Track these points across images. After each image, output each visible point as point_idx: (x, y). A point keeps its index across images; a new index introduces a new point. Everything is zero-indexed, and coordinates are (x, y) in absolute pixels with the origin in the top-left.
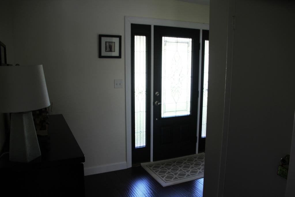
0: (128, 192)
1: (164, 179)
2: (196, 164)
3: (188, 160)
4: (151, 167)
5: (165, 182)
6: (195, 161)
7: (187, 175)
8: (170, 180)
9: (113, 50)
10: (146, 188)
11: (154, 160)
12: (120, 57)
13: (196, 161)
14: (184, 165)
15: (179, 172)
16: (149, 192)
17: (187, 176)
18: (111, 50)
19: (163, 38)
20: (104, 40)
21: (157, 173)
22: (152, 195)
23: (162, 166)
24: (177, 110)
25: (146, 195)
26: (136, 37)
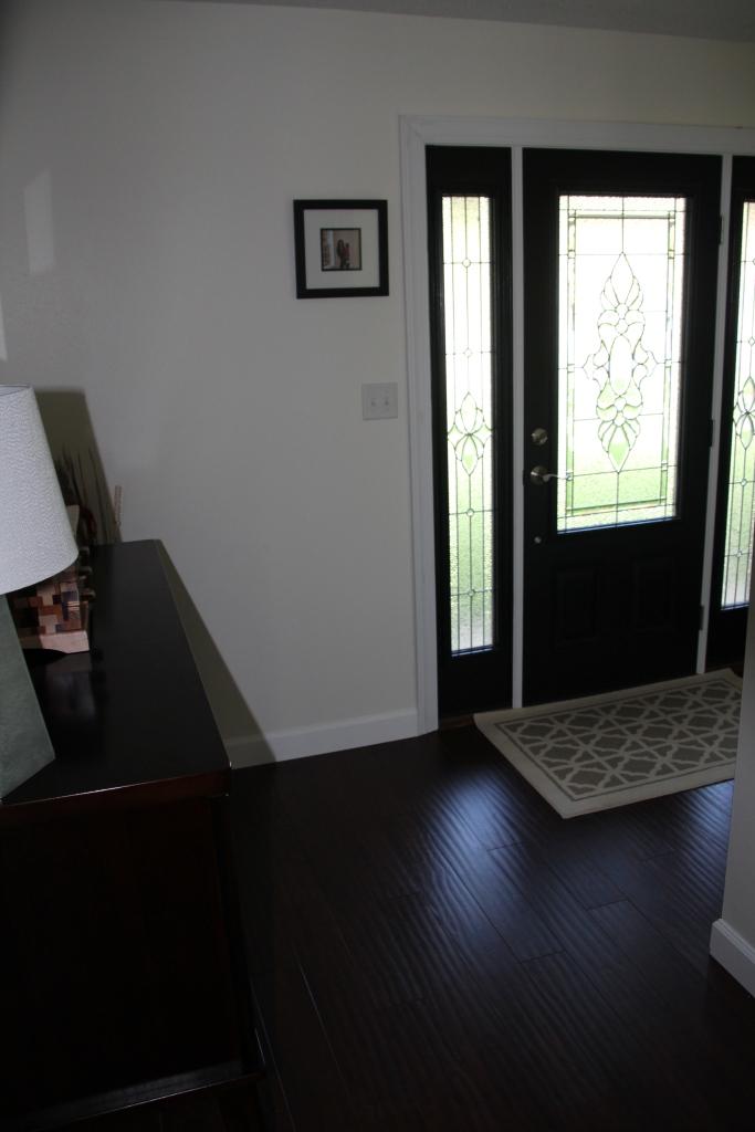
0: (421, 836)
1: (565, 783)
2: (697, 721)
3: (665, 702)
4: (513, 728)
5: (570, 796)
6: (690, 708)
7: (658, 767)
8: (592, 790)
9: (353, 262)
10: (493, 821)
11: (527, 702)
12: (382, 290)
13: (696, 705)
14: (646, 724)
15: (627, 756)
16: (505, 840)
17: (658, 773)
18: (344, 266)
19: (563, 200)
20: (314, 220)
21: (539, 758)
22: (516, 853)
23: (558, 726)
24: (620, 502)
25: (495, 853)
26: (446, 201)
